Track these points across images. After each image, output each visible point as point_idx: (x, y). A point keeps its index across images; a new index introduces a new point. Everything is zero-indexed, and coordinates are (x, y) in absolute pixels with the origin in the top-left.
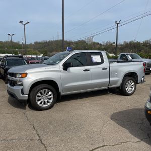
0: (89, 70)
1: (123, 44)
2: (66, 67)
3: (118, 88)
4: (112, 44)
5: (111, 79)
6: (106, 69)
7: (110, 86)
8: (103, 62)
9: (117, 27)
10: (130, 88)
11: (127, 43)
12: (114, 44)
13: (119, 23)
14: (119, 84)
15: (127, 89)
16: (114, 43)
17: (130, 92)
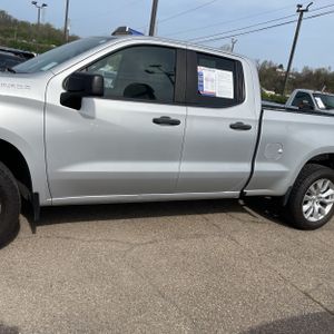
0: (176, 123)
1: (300, 72)
2: (78, 91)
3: (276, 199)
4: (275, 69)
5: (259, 167)
6: (247, 128)
7: (249, 192)
8: (238, 98)
9: (300, 20)
10: (317, 207)
11: (311, 73)
12: (280, 70)
13: (306, 10)
14: (281, 188)
15: (305, 208)
16: (281, 66)
17: (313, 219)
